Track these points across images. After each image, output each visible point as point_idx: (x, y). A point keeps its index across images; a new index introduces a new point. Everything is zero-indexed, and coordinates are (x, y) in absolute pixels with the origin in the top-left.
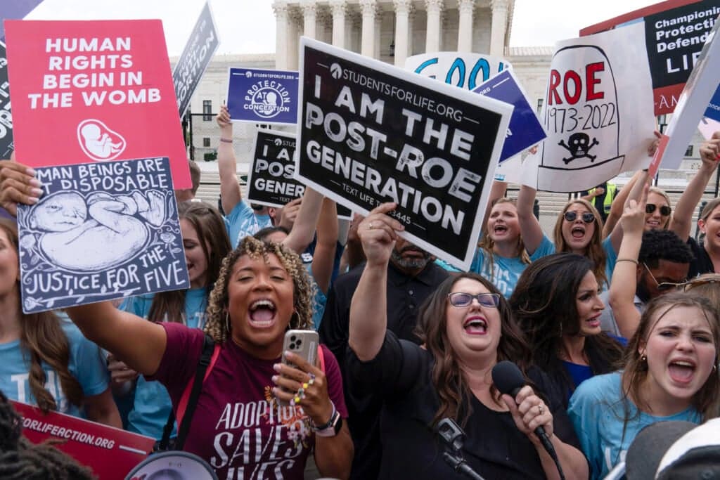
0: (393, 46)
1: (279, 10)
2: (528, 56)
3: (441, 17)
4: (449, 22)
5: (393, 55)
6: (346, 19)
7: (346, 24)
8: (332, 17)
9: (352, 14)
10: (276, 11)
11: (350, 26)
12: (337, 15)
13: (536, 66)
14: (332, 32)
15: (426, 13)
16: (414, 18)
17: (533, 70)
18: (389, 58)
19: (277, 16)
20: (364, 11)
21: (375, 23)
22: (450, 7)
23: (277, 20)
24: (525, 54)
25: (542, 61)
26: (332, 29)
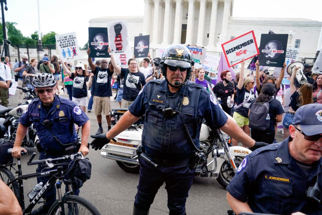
0: (187, 15)
2: (238, 20)
3: (206, 5)
4: (209, 7)
5: (187, 18)
6: (170, 4)
7: (170, 6)
8: (165, 3)
9: (172, 2)
11: (172, 7)
13: (241, 24)
14: (165, 9)
15: (200, 3)
16: (195, 5)
18: (185, 19)
19: (145, 3)
21: (181, 6)
22: (209, 1)
24: (237, 19)
25: (243, 22)
26: (165, 7)
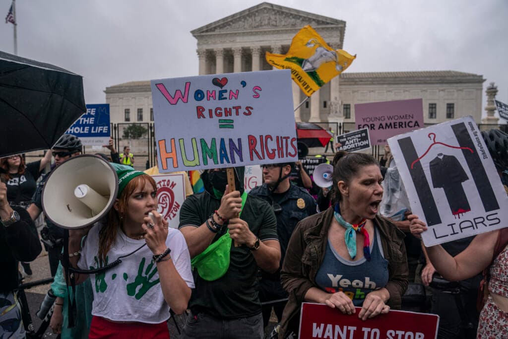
1: (200, 53)
2: (352, 78)
10: (198, 54)
12: (237, 56)
13: (358, 84)
17: (356, 86)
19: (199, 57)
20: (253, 53)
23: (200, 59)
25: (361, 81)
